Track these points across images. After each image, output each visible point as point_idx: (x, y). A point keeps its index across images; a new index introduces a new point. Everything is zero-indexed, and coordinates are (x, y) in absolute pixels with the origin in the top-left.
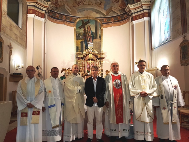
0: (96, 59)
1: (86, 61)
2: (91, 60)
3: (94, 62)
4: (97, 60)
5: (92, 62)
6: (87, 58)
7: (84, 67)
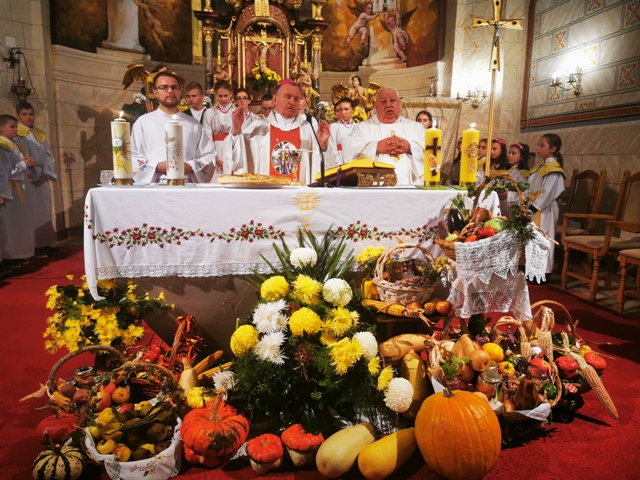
0: (291, 28)
1: (243, 34)
2: (263, 33)
3: (280, 41)
4: (293, 32)
5: (273, 40)
6: (246, 20)
7: (235, 63)
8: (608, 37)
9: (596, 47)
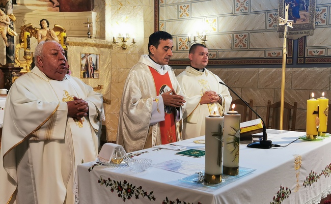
8: (224, 15)
9: (215, 20)
